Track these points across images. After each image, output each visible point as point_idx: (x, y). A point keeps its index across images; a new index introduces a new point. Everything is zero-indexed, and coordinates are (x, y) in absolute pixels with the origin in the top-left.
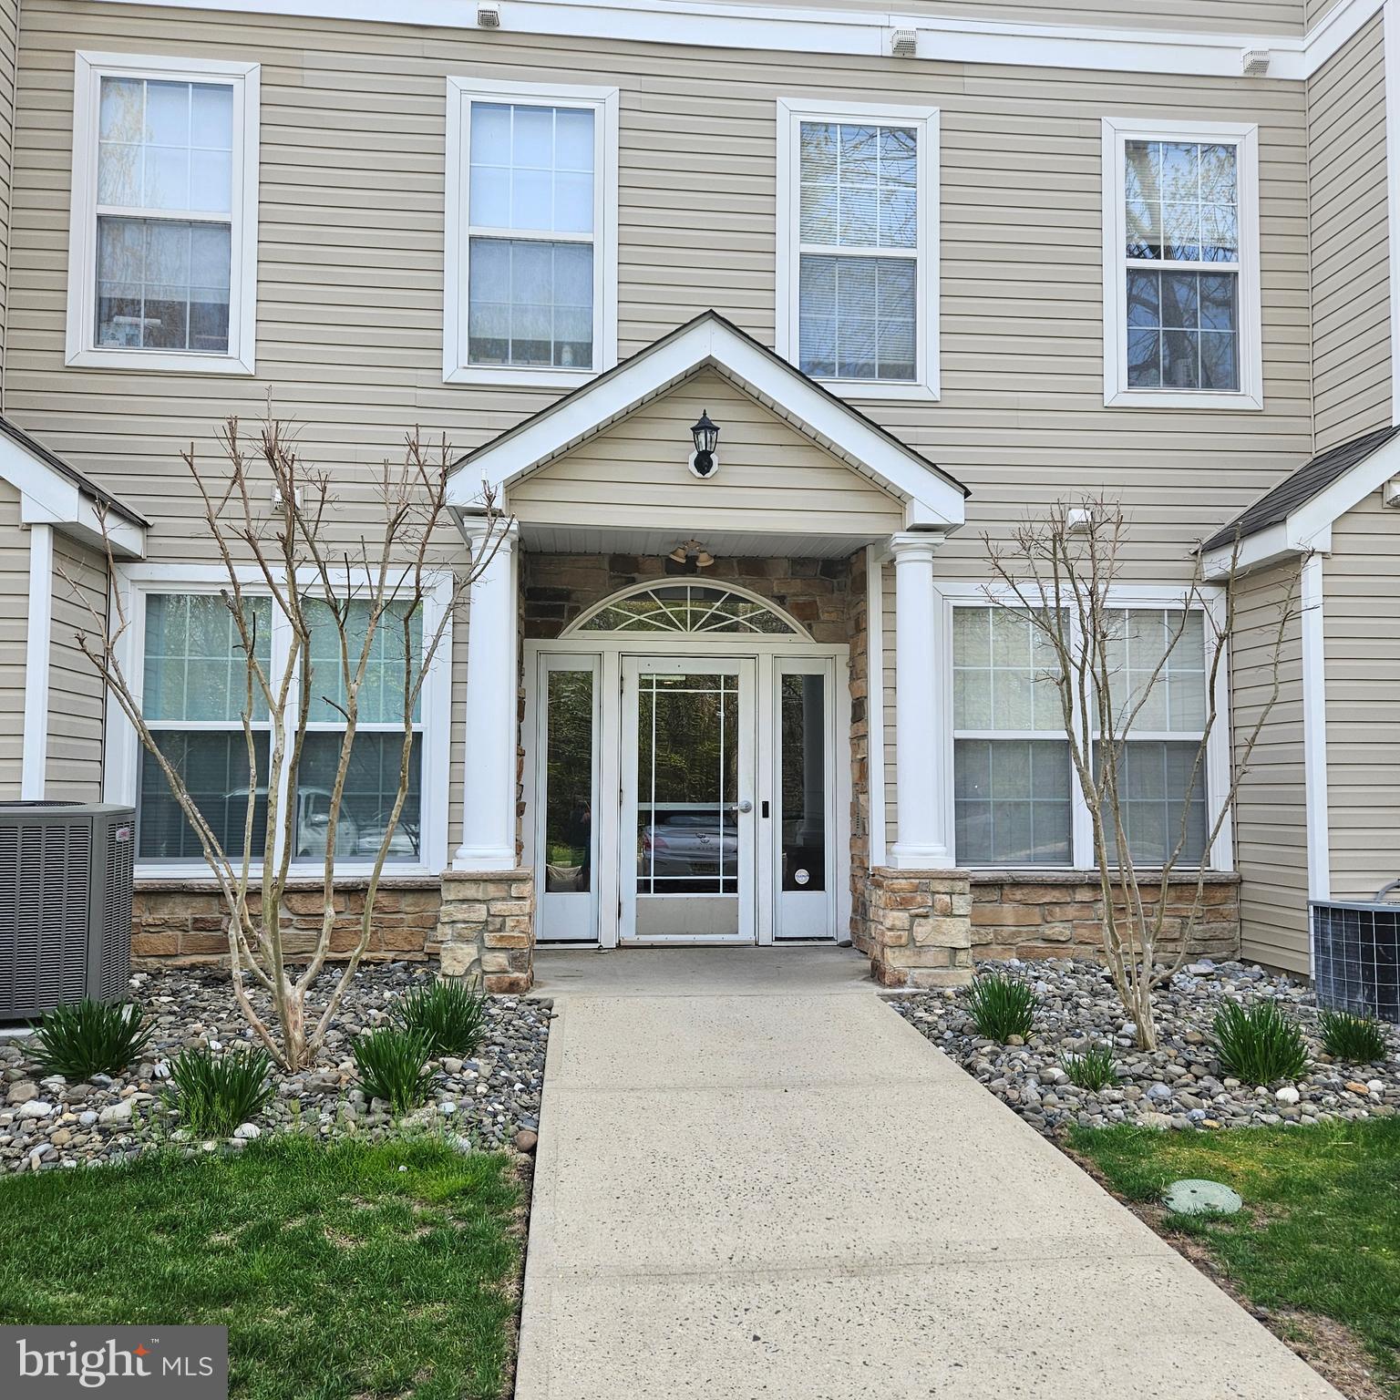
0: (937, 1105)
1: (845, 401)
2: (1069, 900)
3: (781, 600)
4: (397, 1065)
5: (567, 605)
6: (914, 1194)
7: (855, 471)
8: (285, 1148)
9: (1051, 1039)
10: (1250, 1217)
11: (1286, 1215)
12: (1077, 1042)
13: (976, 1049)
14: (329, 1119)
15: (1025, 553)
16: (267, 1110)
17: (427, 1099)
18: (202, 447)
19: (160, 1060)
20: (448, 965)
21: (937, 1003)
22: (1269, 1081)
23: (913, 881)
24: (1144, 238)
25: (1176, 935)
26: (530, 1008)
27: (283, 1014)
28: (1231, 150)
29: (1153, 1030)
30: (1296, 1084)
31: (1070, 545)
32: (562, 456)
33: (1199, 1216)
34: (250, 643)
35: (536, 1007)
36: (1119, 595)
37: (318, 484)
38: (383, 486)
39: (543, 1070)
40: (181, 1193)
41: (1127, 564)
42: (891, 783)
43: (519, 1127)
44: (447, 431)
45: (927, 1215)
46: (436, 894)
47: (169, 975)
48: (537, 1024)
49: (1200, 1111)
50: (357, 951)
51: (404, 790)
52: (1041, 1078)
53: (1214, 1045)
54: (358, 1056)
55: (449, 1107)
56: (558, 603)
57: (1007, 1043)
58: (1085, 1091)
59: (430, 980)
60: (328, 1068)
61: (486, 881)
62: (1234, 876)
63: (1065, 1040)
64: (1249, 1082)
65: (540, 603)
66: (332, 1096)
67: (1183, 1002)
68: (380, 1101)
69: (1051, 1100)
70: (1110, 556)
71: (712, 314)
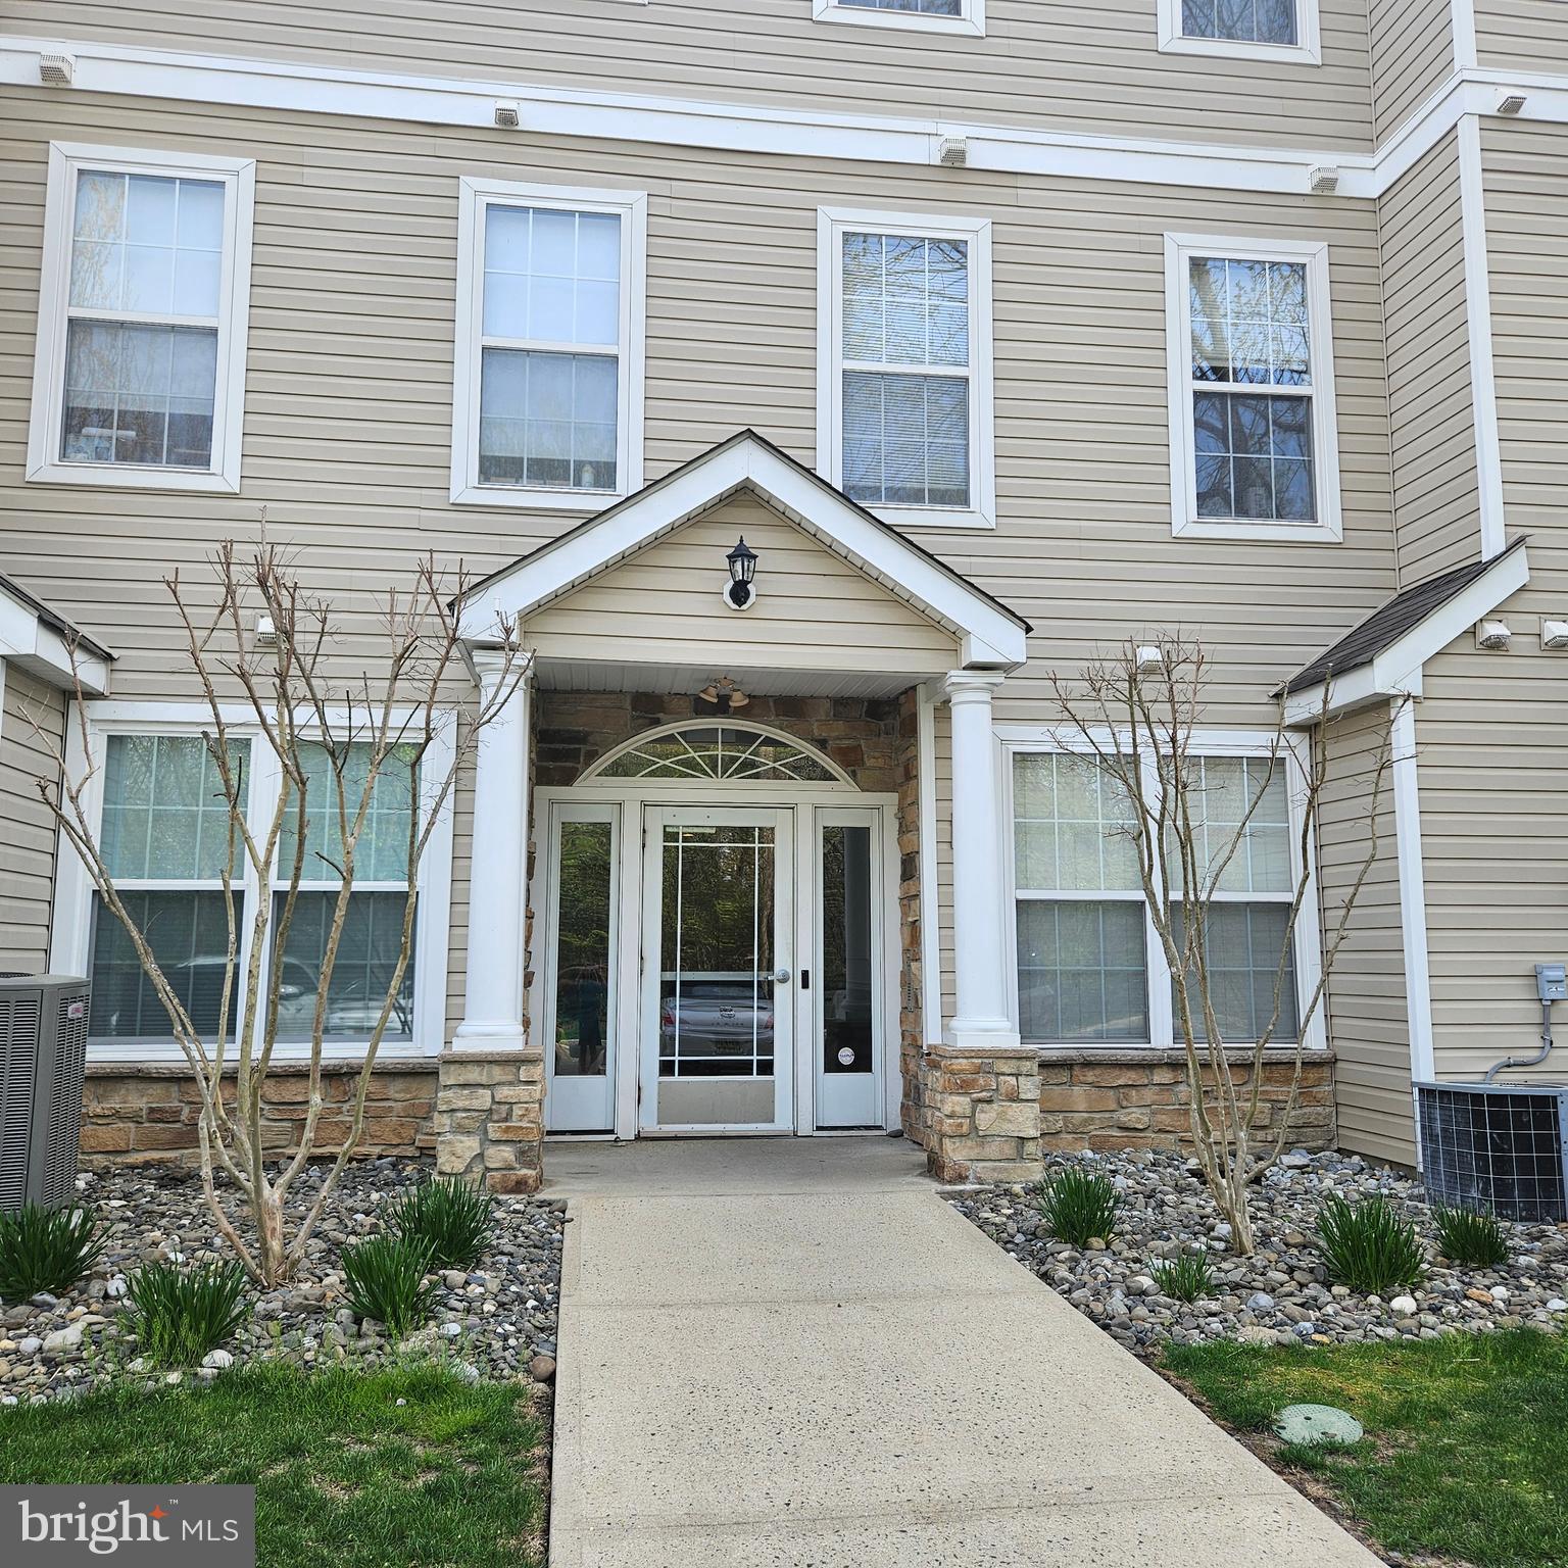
0: (1013, 1321)
1: (895, 528)
2: (1146, 1082)
3: (822, 744)
4: (392, 1279)
5: (584, 748)
6: (993, 1426)
7: (905, 604)
8: (263, 1378)
9: (1136, 1242)
10: (1373, 1447)
11: (1413, 1444)
12: (1167, 1246)
13: (1052, 1254)
14: (315, 1344)
15: (1094, 694)
16: (239, 1333)
17: (427, 1319)
18: (187, 572)
19: (113, 1276)
20: (445, 1161)
21: (1005, 1202)
22: (1382, 1289)
23: (976, 1061)
24: (1207, 359)
25: (1266, 1122)
26: (541, 1210)
27: (260, 1219)
28: (1299, 270)
29: (1249, 1231)
30: (1412, 1293)
31: (1145, 686)
32: (583, 585)
33: (1316, 1447)
34: (234, 791)
35: (548, 1209)
36: (1203, 741)
37: (318, 614)
38: (388, 617)
39: (558, 1284)
40: (141, 1435)
41: (1210, 707)
42: (947, 949)
43: (533, 1351)
44: (465, 557)
45: (1010, 1450)
46: (430, 1078)
47: (118, 1175)
48: (549, 1230)
49: (1308, 1325)
50: (346, 1145)
51: (405, 958)
52: (1128, 1288)
53: (1318, 1247)
54: (347, 1268)
55: (454, 1329)
56: (572, 746)
57: (1086, 1247)
58: (1178, 1303)
59: (423, 1180)
60: (310, 1284)
61: (491, 1062)
62: (1327, 1055)
63: (1151, 1244)
64: (1360, 1290)
65: (552, 746)
66: (316, 1316)
67: (1279, 1199)
68: (372, 1322)
69: (1140, 1313)
70: (1191, 700)
71: (750, 434)
